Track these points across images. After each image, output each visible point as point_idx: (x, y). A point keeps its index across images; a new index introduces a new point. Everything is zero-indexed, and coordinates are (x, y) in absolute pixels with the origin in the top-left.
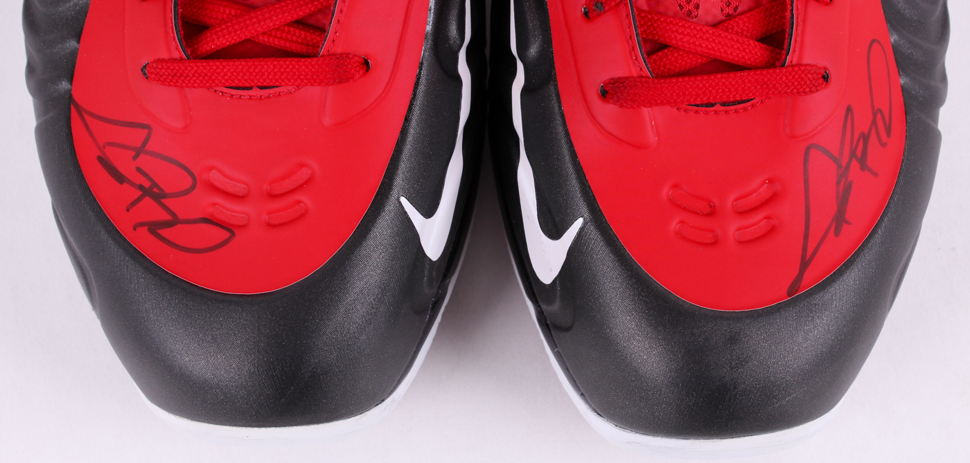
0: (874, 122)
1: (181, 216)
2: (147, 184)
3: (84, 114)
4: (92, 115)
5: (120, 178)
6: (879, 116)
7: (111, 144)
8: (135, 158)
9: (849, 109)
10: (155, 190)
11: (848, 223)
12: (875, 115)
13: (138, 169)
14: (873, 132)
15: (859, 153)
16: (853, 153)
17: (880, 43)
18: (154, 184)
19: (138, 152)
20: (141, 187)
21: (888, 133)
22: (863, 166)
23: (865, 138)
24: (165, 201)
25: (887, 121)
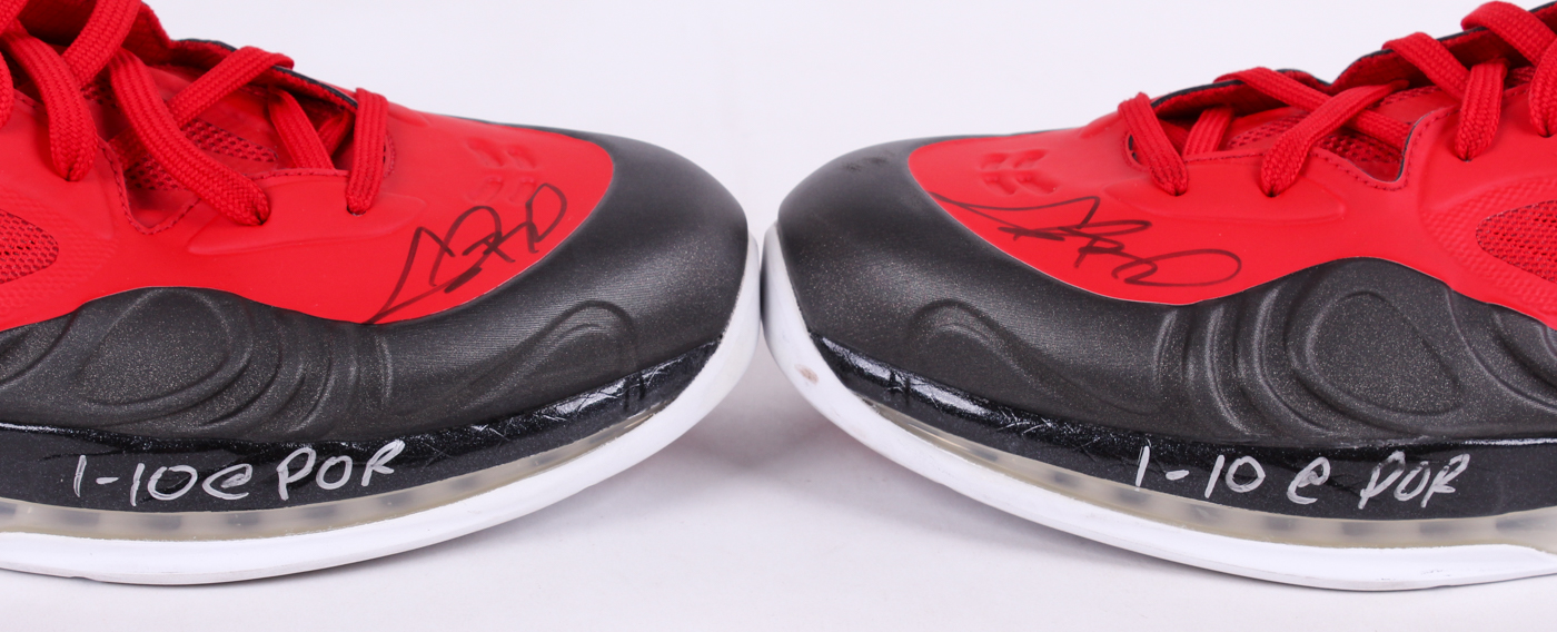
0: (1139, 261)
1: (522, 218)
2: (484, 247)
3: (390, 307)
4: (392, 298)
5: (474, 271)
6: (1147, 268)
7: (432, 278)
8: (451, 254)
9: (1145, 225)
10: (491, 240)
11: (1015, 239)
12: (1148, 261)
13: (466, 253)
14: (1128, 260)
15: (1099, 244)
16: (1095, 238)
17: (1238, 271)
18: (484, 241)
19: (445, 249)
20: (486, 253)
21: (1129, 281)
22: (1084, 251)
23: (1117, 250)
24: (504, 234)
25: (1143, 280)
